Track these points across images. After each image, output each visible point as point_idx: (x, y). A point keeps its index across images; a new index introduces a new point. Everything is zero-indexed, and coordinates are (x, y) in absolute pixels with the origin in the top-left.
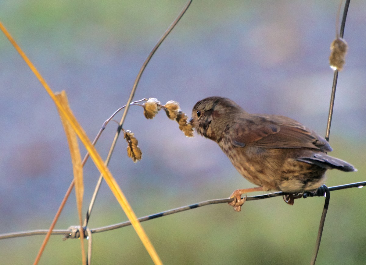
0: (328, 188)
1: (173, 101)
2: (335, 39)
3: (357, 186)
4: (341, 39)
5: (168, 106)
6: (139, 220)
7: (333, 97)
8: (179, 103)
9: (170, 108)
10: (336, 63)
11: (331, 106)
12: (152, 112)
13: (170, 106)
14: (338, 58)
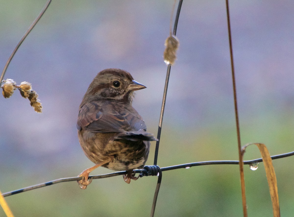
0: (160, 168)
1: (27, 82)
2: (169, 36)
3: (184, 167)
4: (174, 36)
5: (22, 87)
6: (3, 195)
7: (166, 88)
8: (31, 84)
9: (24, 88)
10: (169, 58)
11: (165, 96)
12: (9, 92)
13: (24, 86)
14: (170, 54)
